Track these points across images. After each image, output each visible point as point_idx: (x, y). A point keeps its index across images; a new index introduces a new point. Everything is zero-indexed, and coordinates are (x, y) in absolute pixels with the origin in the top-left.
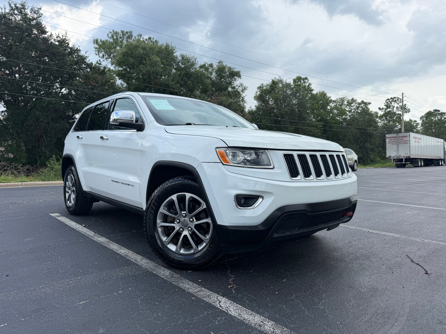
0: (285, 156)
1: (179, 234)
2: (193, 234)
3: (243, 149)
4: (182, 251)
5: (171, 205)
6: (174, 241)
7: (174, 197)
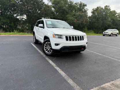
0: (66, 37)
1: (47, 49)
2: (50, 50)
3: (58, 35)
4: (48, 52)
5: (46, 44)
6: (47, 50)
7: (47, 43)
